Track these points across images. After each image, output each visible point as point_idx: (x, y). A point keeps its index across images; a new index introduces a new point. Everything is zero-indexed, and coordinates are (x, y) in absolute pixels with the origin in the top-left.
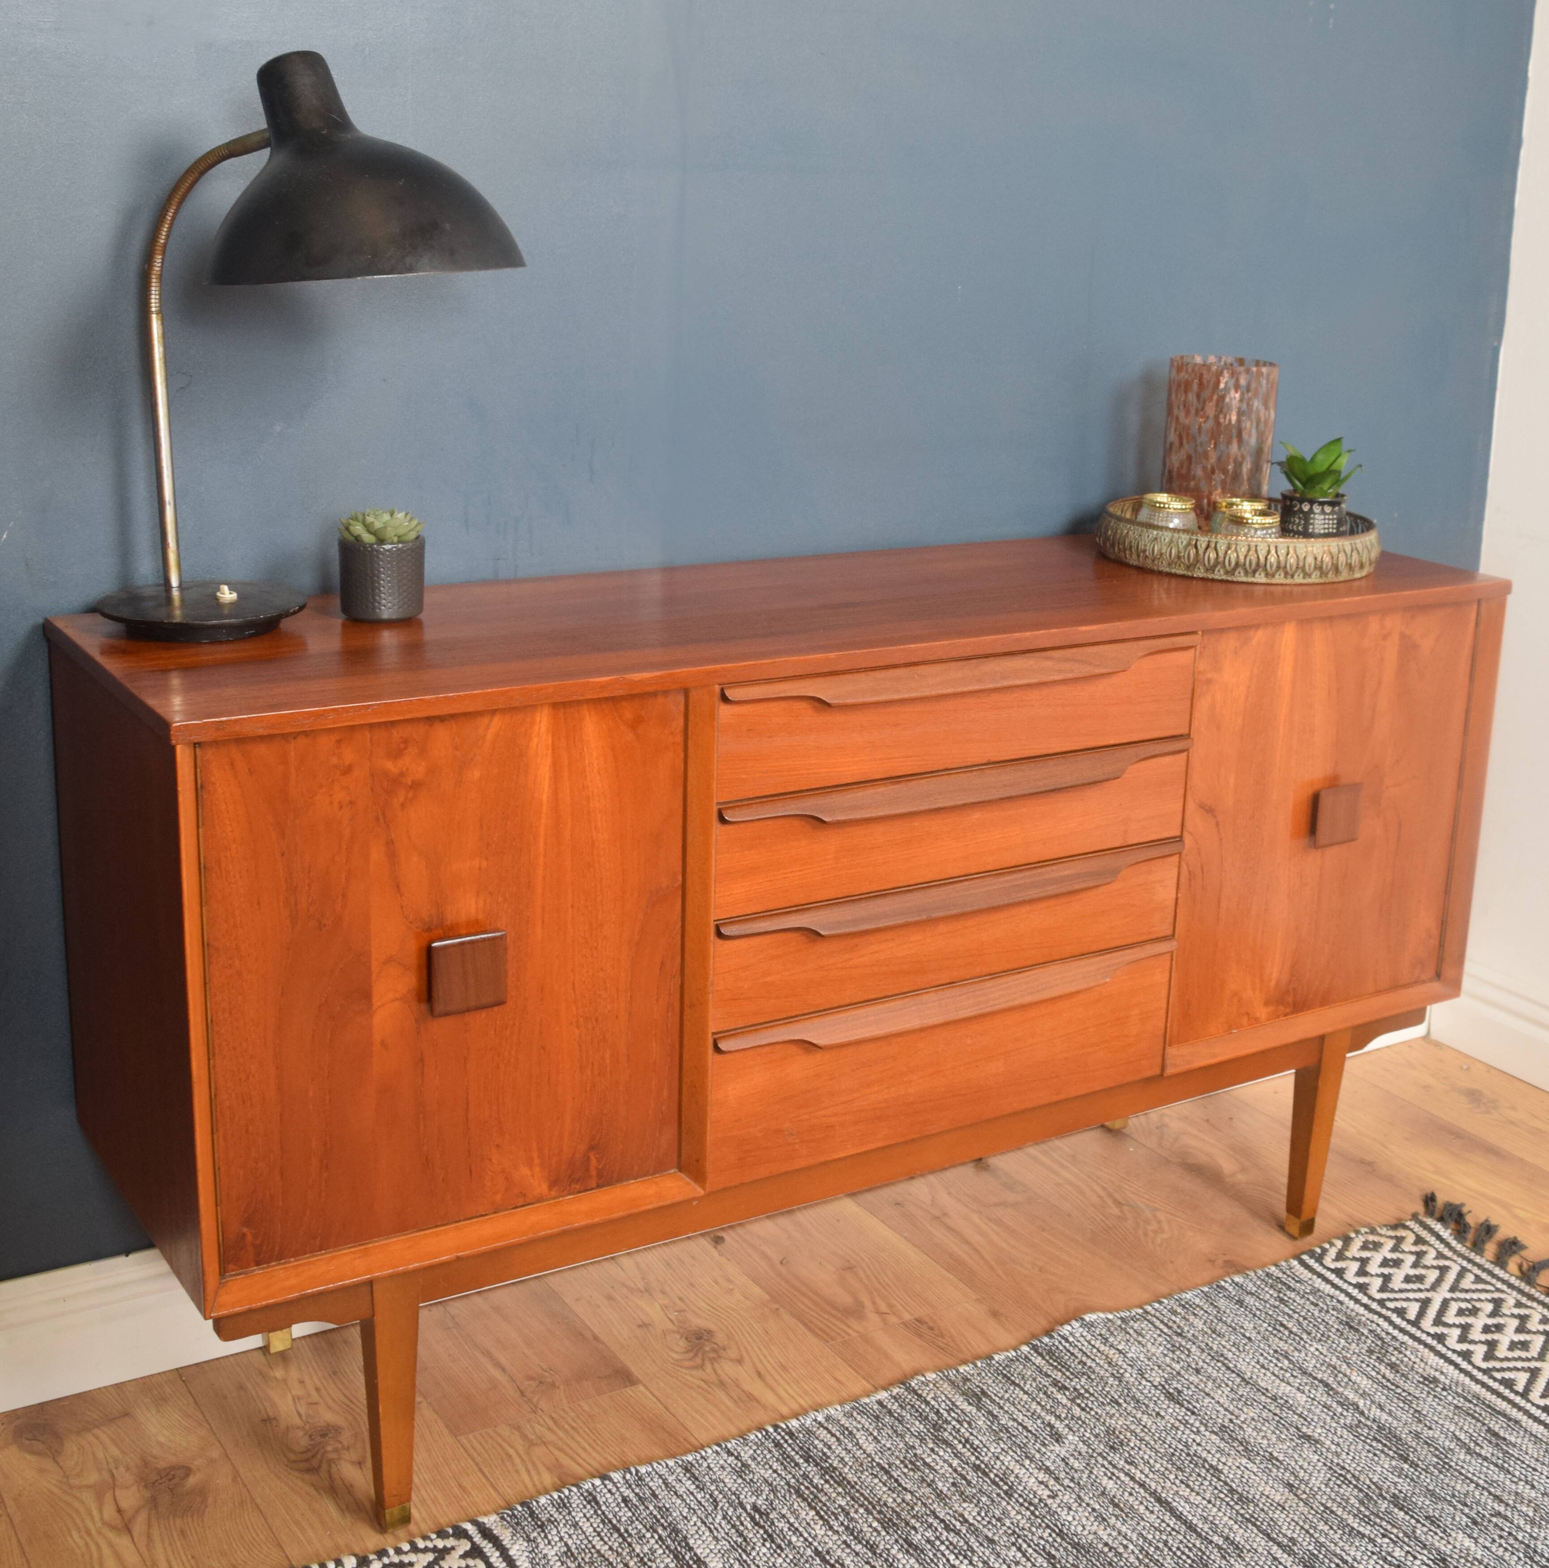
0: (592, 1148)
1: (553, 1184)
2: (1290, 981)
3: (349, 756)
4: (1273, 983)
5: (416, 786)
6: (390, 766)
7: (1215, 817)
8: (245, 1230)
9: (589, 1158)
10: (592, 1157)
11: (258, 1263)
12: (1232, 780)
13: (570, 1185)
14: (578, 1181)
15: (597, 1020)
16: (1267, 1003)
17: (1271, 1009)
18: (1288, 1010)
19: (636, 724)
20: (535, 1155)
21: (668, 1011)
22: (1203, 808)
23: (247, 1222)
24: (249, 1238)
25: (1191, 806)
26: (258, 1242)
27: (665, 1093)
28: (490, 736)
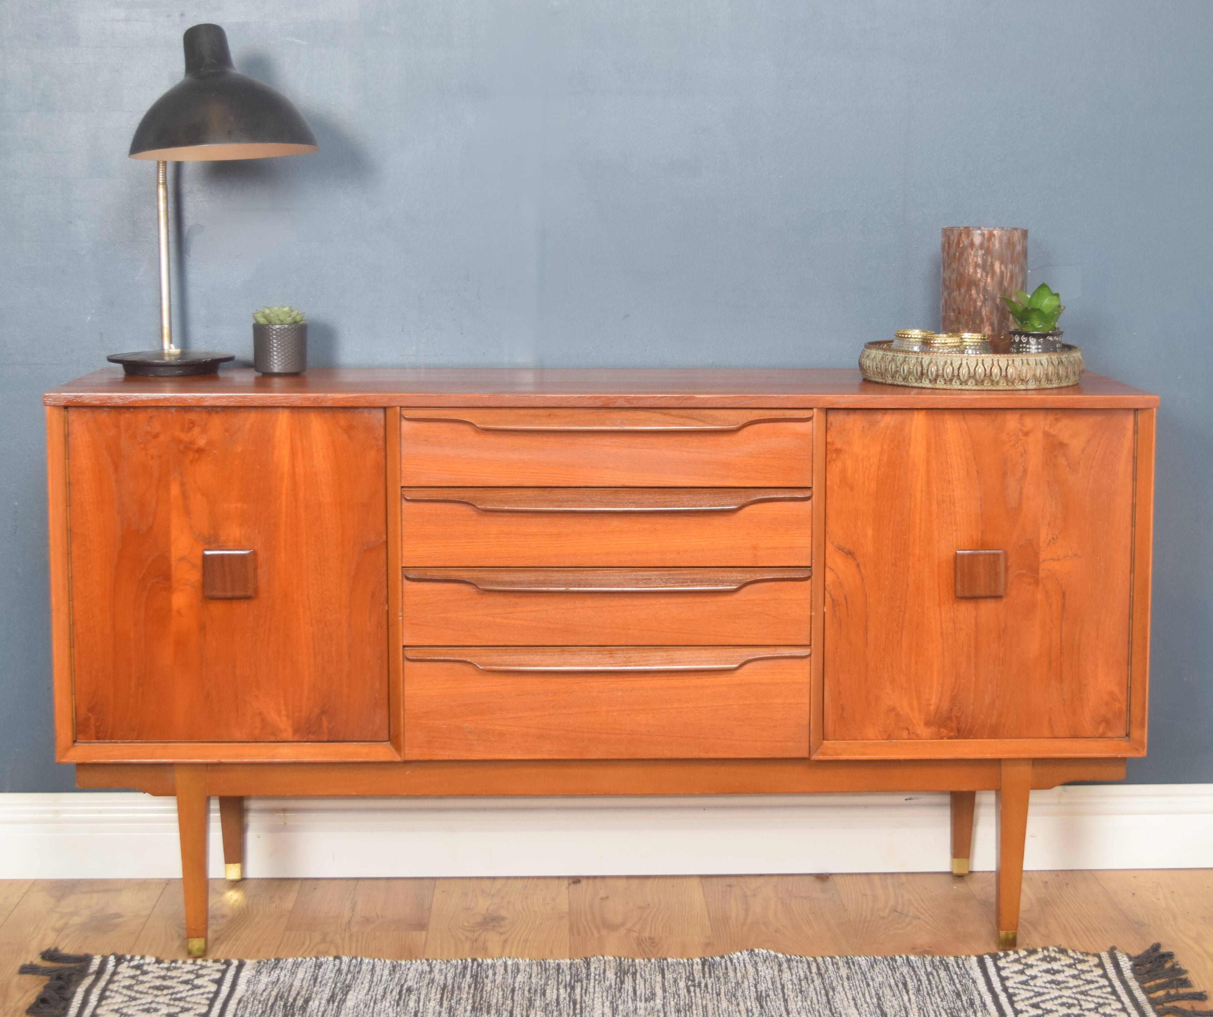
0: (323, 712)
1: (296, 731)
2: (951, 710)
3: (156, 427)
4: (932, 708)
5: (200, 451)
6: (185, 437)
7: (855, 559)
8: (90, 714)
9: (321, 719)
10: (324, 719)
11: (97, 738)
12: (870, 532)
13: (308, 735)
14: (314, 733)
15: (325, 623)
16: (928, 724)
17: (932, 730)
18: (952, 734)
19: (349, 429)
20: (283, 708)
21: (378, 627)
22: (842, 550)
23: (91, 710)
24: (92, 721)
25: (830, 548)
26: (98, 724)
27: (377, 684)
28: (248, 426)
